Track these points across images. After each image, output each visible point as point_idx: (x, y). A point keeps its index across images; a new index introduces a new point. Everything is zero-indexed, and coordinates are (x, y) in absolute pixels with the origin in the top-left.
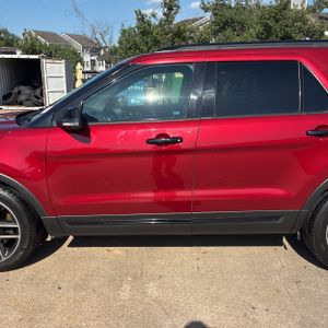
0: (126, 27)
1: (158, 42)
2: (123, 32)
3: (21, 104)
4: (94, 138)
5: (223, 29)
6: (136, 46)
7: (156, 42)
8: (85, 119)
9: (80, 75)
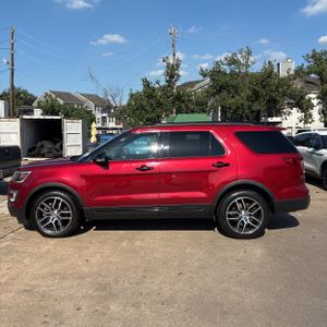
0: (134, 92)
1: (162, 104)
2: (132, 95)
3: (43, 156)
4: (111, 167)
5: (219, 91)
6: (143, 108)
7: (160, 104)
8: (107, 159)
9: (94, 132)
